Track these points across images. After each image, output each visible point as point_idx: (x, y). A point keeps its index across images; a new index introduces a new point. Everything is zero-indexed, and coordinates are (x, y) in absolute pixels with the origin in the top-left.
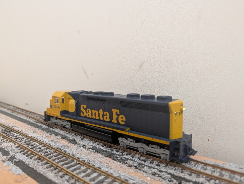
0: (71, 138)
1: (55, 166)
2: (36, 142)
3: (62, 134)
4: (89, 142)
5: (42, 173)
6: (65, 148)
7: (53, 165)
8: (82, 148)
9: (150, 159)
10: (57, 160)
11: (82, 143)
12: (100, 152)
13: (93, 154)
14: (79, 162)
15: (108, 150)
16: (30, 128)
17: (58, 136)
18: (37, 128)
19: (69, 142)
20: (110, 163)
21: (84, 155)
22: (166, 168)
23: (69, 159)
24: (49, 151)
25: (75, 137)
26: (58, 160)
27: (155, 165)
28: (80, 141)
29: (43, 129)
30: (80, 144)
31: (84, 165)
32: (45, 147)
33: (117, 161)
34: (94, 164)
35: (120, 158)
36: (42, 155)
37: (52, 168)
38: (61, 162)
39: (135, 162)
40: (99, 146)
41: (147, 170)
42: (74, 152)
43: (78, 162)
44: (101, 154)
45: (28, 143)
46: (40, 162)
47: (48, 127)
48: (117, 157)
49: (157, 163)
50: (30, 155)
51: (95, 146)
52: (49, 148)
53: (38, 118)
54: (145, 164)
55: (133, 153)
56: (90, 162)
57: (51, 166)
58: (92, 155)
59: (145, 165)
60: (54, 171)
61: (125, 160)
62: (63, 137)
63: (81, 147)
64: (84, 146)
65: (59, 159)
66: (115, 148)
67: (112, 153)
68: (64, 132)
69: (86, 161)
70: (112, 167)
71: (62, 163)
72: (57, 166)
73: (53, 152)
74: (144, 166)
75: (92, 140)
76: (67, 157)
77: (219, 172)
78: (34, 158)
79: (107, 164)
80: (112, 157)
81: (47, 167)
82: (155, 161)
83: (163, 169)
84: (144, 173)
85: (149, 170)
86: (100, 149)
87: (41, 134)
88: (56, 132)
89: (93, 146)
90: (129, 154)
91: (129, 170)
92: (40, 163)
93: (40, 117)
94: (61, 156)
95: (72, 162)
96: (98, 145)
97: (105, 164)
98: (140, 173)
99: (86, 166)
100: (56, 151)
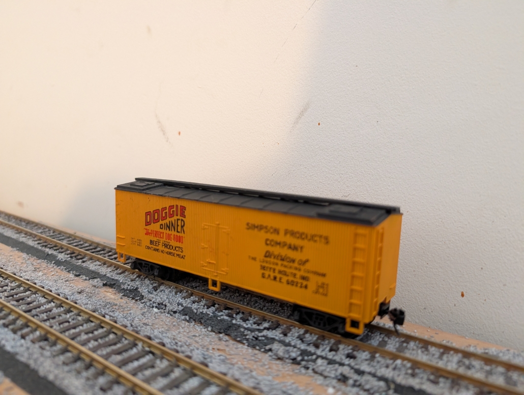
0: (129, 285)
1: (87, 360)
2: (40, 295)
3: (105, 275)
4: (173, 296)
5: (51, 377)
6: (113, 311)
7: (83, 356)
8: (155, 310)
9: (328, 340)
10: (92, 342)
11: (157, 297)
12: (203, 321)
13: (183, 326)
14: (149, 347)
15: (222, 317)
16: (27, 259)
17: (96, 280)
18: (43, 261)
19: (123, 295)
20: (227, 349)
21: (163, 329)
22: (372, 363)
23: (124, 339)
24: (72, 317)
25: (137, 283)
26: (96, 343)
27: (344, 355)
28: (151, 293)
29: (58, 263)
30: (151, 300)
31: (165, 356)
32: (62, 309)
33: (247, 344)
34: (189, 354)
35: (253, 337)
36: (52, 330)
37: (78, 365)
38: (103, 349)
39: (291, 349)
40: (199, 307)
41: (325, 370)
42: (135, 321)
43: (147, 349)
44: (206, 326)
45: (19, 296)
46: (48, 348)
47: (71, 257)
48: (245, 333)
49: (348, 350)
50: (21, 329)
51: (189, 306)
52: (72, 311)
53: (47, 236)
54: (319, 352)
55: (286, 324)
56: (179, 348)
57: (78, 359)
58: (183, 328)
59: (318, 357)
60: (85, 374)
61: (265, 341)
62: (108, 283)
63: (153, 307)
64: (161, 306)
65: (96, 340)
66: (238, 311)
67: (233, 324)
68: (109, 269)
69: (169, 346)
70: (235, 361)
71: (105, 351)
72: (93, 360)
73: (82, 322)
74: (314, 357)
75: (181, 291)
76: (119, 333)
77: (502, 374)
78: (31, 336)
79: (221, 353)
80: (233, 335)
81: (67, 361)
82: (341, 347)
83: (365, 367)
84: (317, 376)
85: (328, 370)
86: (202, 313)
87: (53, 273)
88: (90, 271)
89: (184, 305)
90: (275, 326)
91: (276, 368)
92: (48, 351)
93: (52, 234)
94: (103, 333)
95: (131, 348)
96: (196, 303)
97: (217, 353)
98: (307, 374)
99: (168, 360)
100: (91, 319)
